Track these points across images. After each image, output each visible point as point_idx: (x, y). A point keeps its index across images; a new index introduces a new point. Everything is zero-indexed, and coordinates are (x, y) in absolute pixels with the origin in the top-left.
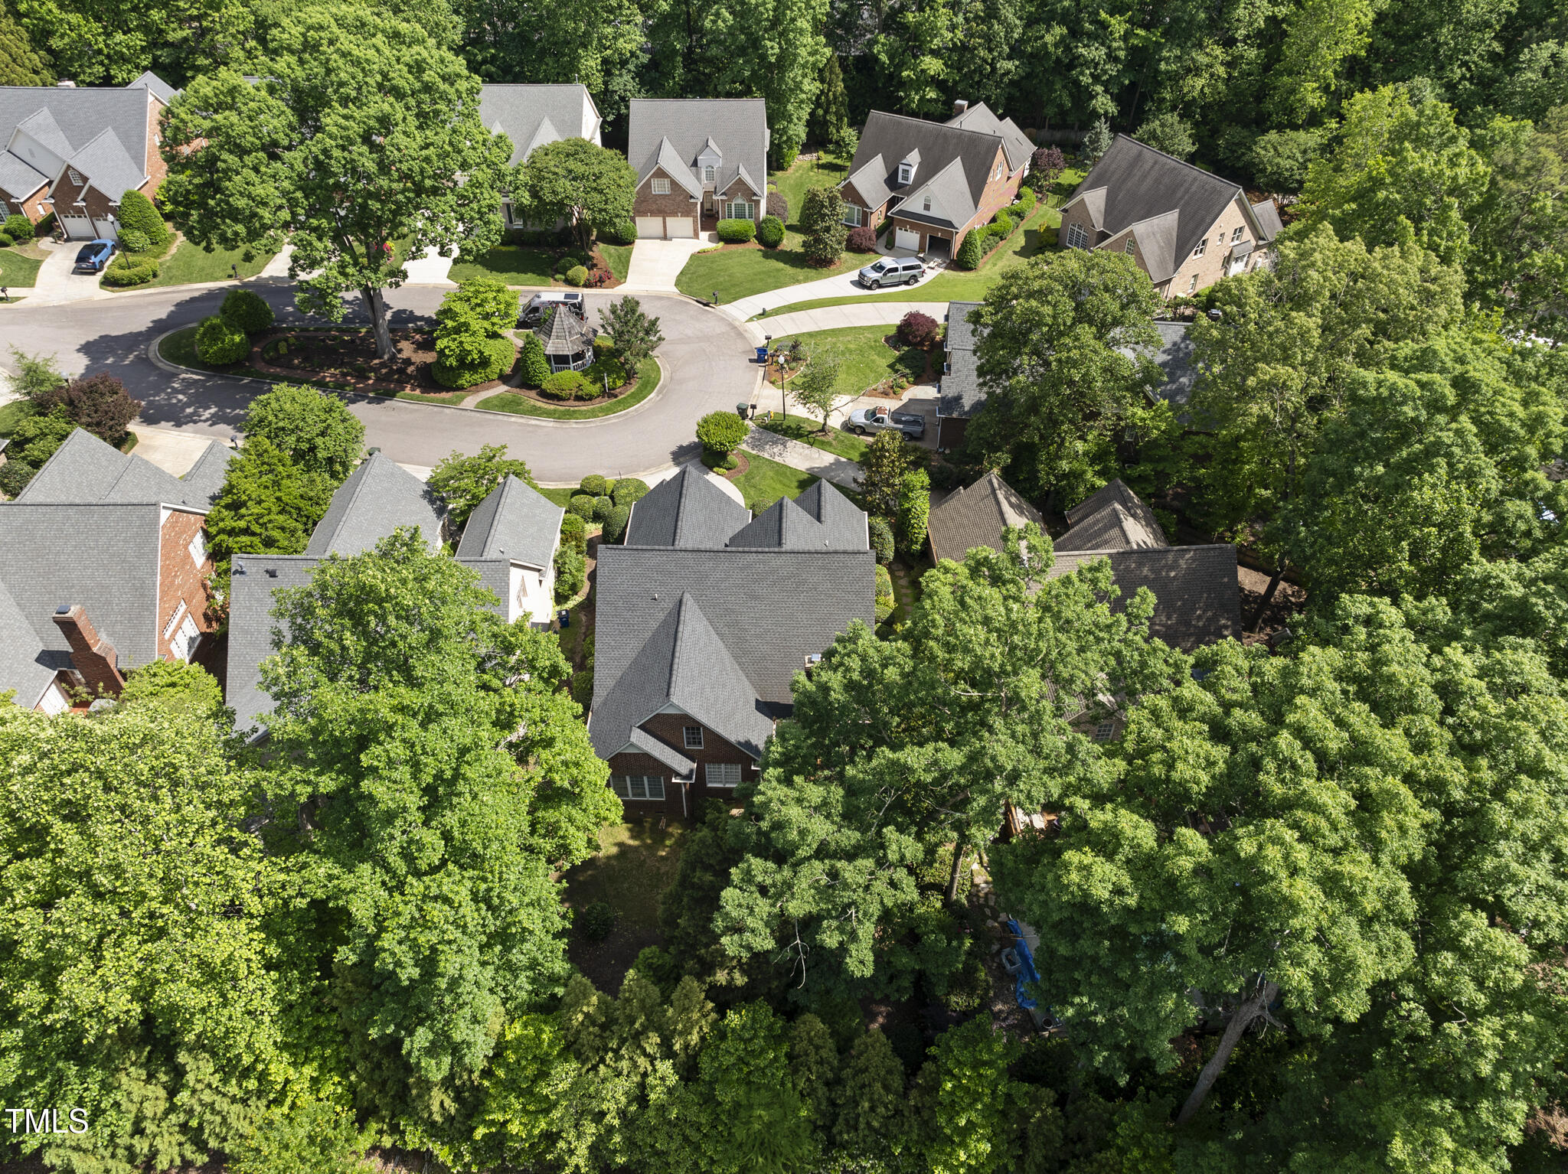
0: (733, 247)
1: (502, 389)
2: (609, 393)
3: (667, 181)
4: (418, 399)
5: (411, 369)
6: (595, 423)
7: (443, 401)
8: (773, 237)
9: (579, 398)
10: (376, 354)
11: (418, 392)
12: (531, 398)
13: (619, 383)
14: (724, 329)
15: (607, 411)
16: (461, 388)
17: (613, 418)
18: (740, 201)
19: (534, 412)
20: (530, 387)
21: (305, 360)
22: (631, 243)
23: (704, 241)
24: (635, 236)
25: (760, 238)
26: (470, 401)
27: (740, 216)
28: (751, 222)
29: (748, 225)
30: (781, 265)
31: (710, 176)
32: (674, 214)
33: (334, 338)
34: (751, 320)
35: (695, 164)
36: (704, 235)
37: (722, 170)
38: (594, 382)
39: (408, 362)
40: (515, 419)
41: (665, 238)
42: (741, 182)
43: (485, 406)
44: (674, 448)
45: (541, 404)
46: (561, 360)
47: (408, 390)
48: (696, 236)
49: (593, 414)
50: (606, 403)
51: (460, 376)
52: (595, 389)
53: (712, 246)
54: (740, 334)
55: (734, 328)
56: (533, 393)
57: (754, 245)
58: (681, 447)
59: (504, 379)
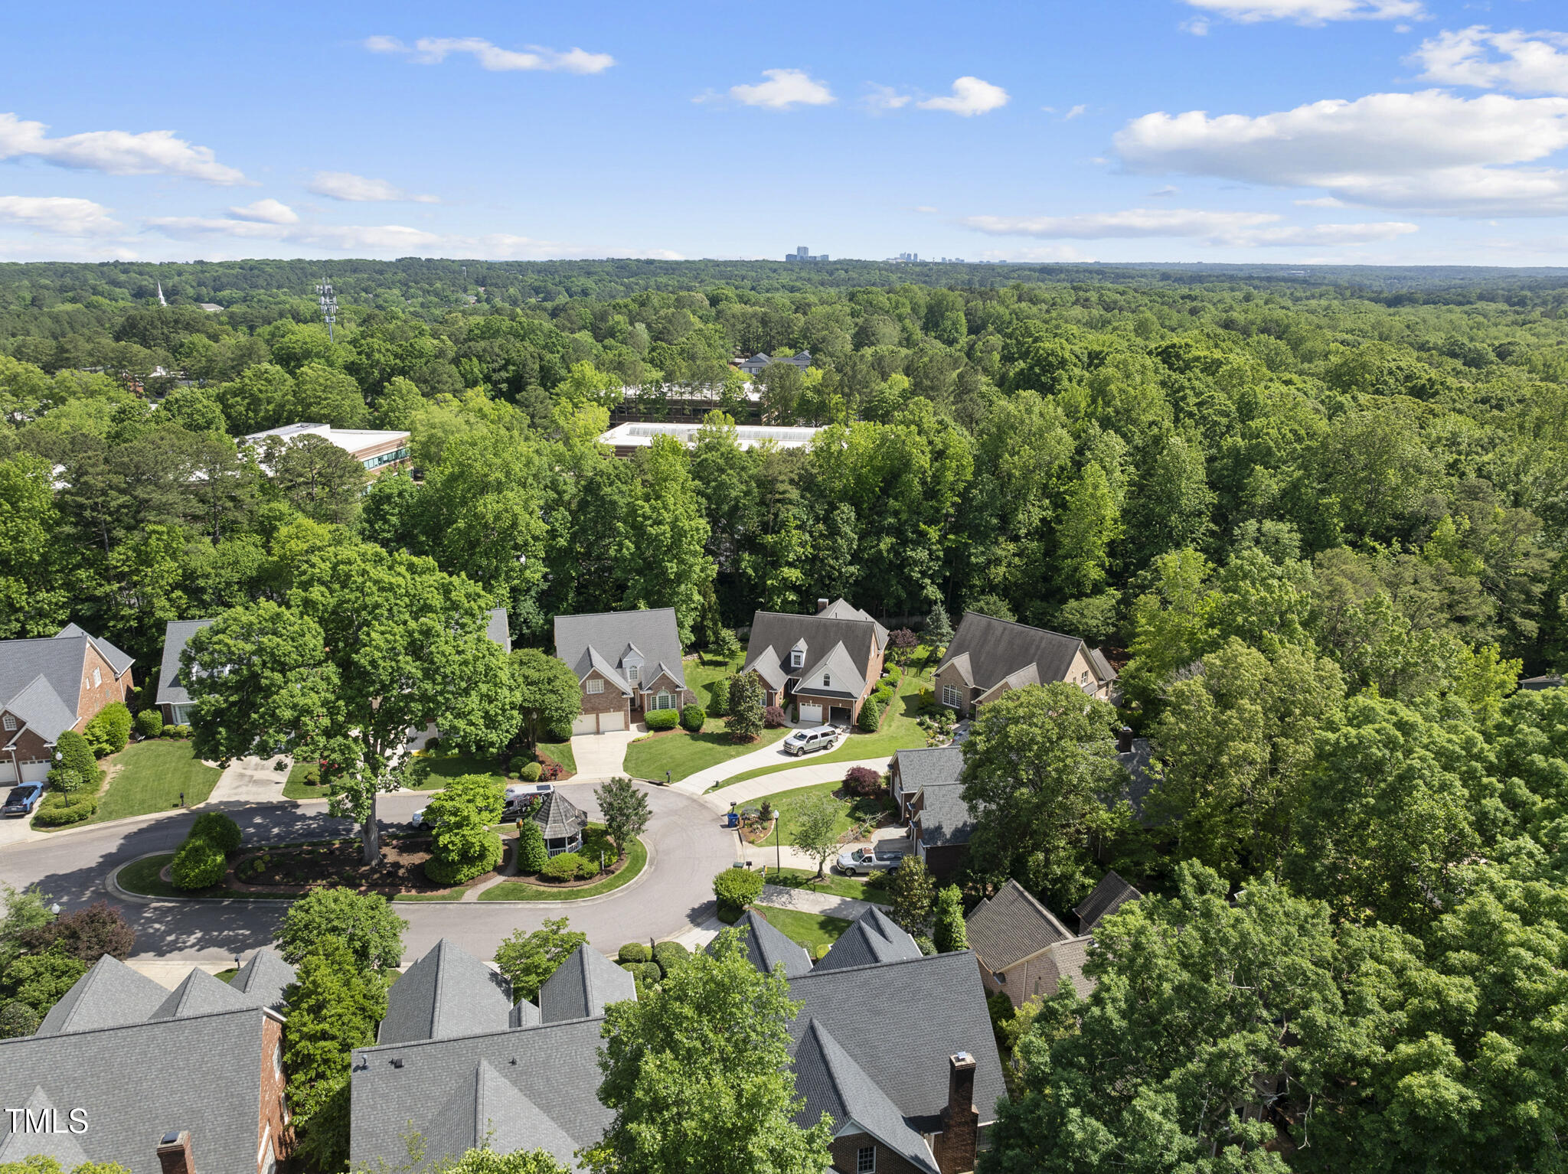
0: (663, 734)
1: (499, 879)
2: (606, 870)
3: (601, 682)
4: (416, 899)
5: (401, 872)
6: (601, 899)
7: (444, 898)
8: (695, 723)
9: (579, 878)
10: (362, 862)
11: (414, 892)
12: (531, 884)
13: (614, 859)
14: (685, 803)
15: (610, 886)
16: (459, 883)
17: (618, 892)
18: (663, 694)
19: (539, 896)
20: (529, 874)
21: (286, 876)
22: (567, 740)
23: (635, 732)
24: (570, 733)
25: (685, 724)
26: (471, 894)
27: (664, 706)
28: (676, 711)
29: (673, 714)
30: (710, 745)
31: (634, 675)
32: (606, 710)
33: (309, 852)
34: (707, 792)
35: (620, 665)
36: (633, 727)
37: (645, 669)
38: (592, 860)
39: (396, 865)
40: (521, 905)
41: (598, 732)
42: (665, 677)
43: (488, 897)
44: (688, 912)
45: (543, 888)
46: (557, 844)
47: (403, 892)
48: (627, 728)
49: (597, 891)
50: (606, 879)
51: (458, 871)
52: (594, 867)
53: (643, 735)
54: (703, 806)
55: (694, 801)
56: (532, 879)
57: (679, 731)
58: (693, 910)
59: (499, 870)
